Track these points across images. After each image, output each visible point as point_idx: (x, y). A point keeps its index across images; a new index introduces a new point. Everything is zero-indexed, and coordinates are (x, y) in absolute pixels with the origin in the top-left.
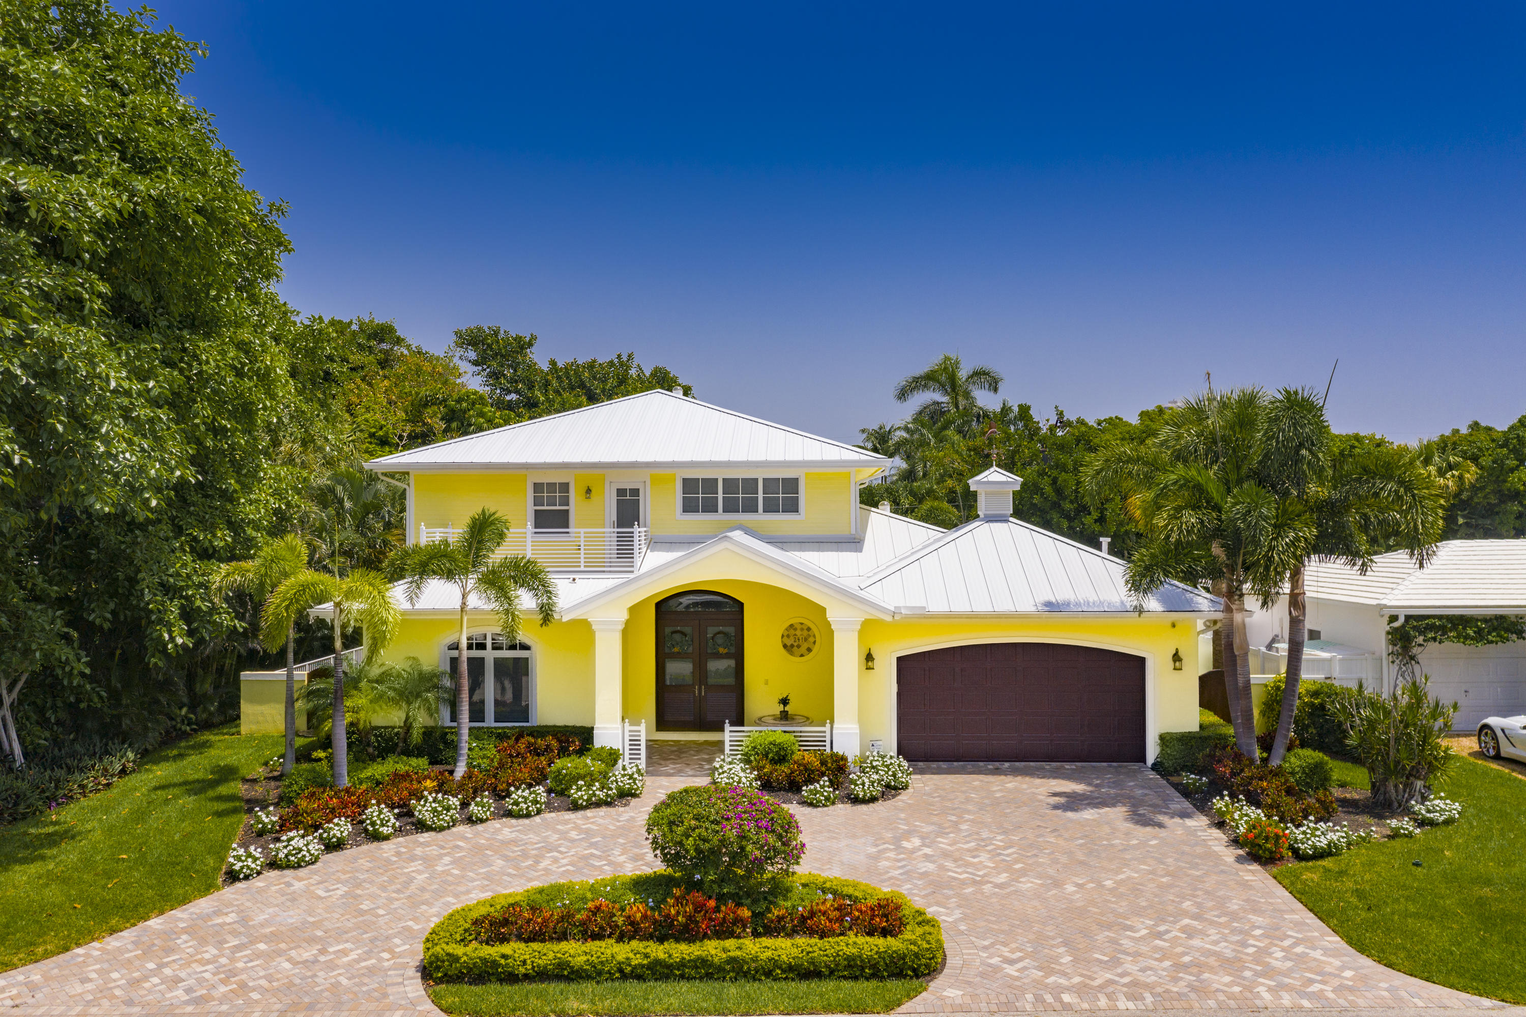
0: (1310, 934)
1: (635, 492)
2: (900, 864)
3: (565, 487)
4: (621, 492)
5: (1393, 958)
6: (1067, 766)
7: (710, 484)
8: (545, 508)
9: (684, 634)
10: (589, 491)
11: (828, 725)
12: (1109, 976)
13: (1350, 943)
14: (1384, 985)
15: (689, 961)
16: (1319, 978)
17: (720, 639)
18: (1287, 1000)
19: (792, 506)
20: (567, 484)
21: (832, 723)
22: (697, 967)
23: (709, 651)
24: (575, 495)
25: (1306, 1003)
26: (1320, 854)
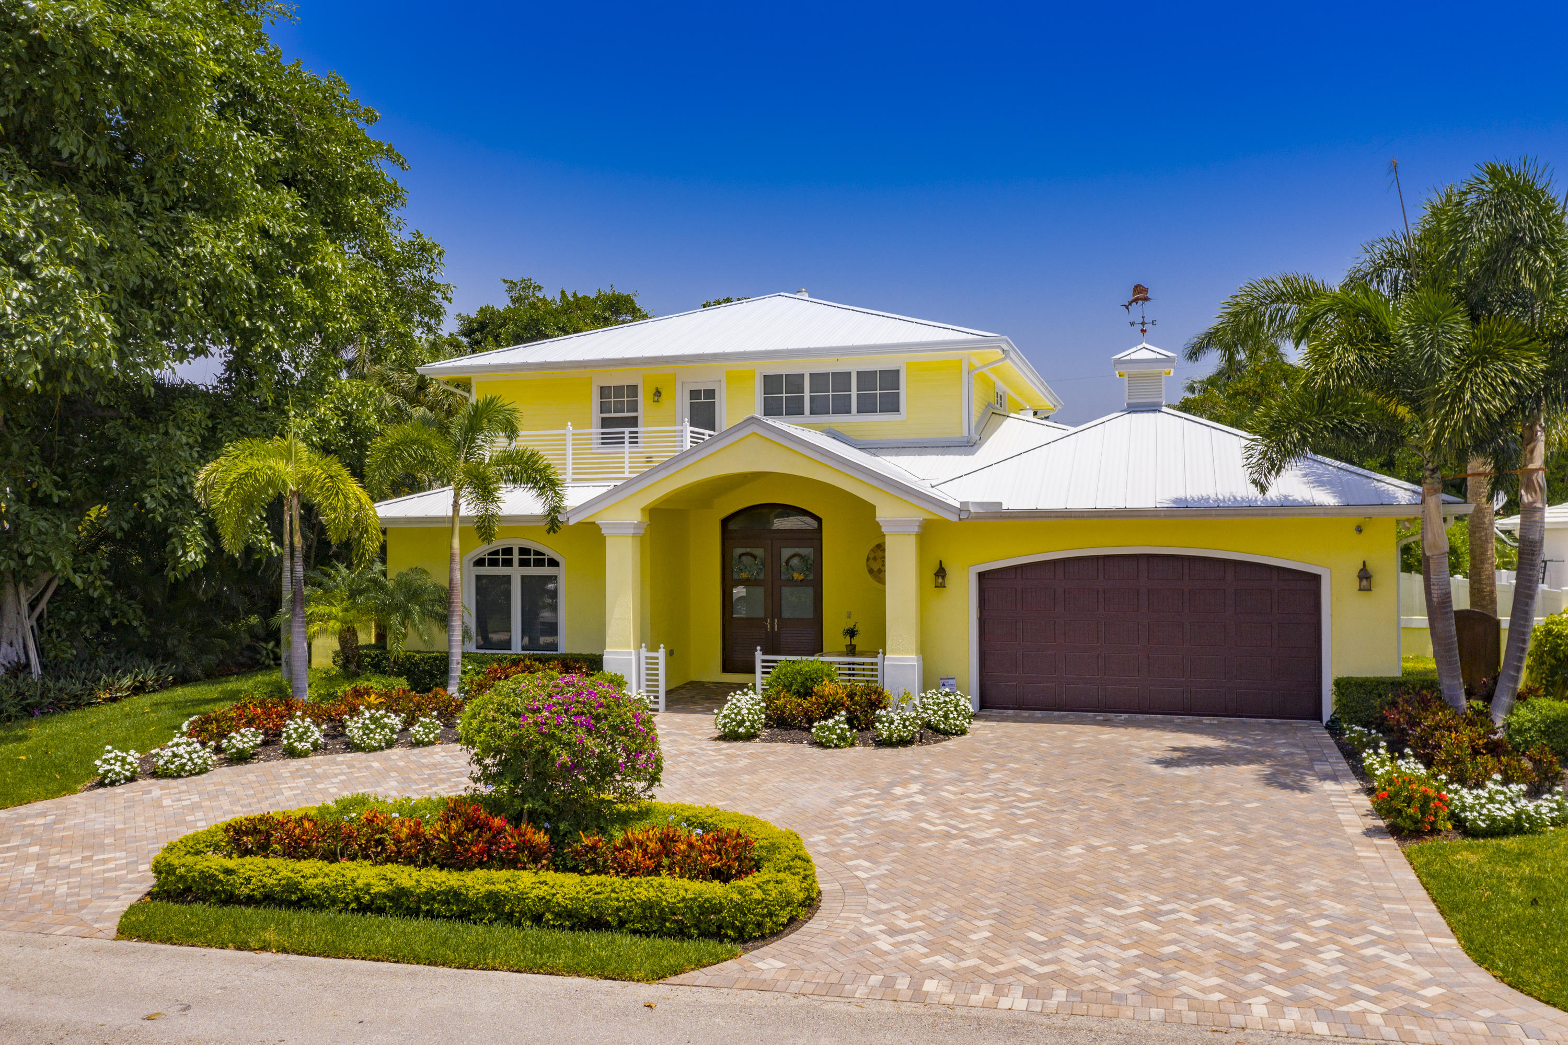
0: (1406, 931)
1: (711, 393)
2: (866, 811)
3: (633, 390)
4: (694, 394)
5: (1526, 975)
6: (1206, 720)
7: (795, 382)
8: (613, 415)
9: (755, 557)
10: (658, 393)
11: (880, 655)
12: (1024, 962)
13: (1468, 950)
14: (1486, 1013)
15: (439, 893)
16: (1373, 993)
17: (795, 562)
18: (1291, 1019)
19: (891, 405)
20: (636, 387)
21: (884, 653)
22: (449, 903)
23: (783, 577)
24: (644, 399)
25: (1321, 1028)
26: (1498, 830)
